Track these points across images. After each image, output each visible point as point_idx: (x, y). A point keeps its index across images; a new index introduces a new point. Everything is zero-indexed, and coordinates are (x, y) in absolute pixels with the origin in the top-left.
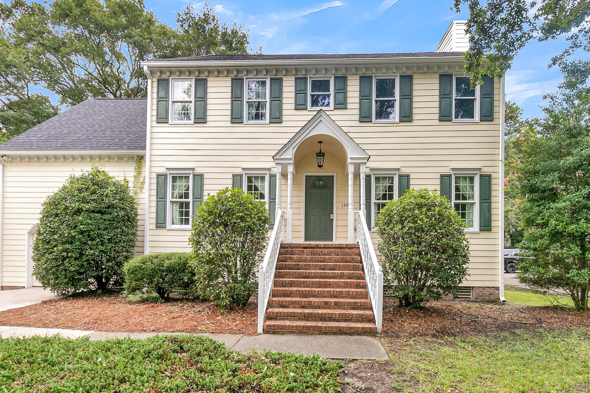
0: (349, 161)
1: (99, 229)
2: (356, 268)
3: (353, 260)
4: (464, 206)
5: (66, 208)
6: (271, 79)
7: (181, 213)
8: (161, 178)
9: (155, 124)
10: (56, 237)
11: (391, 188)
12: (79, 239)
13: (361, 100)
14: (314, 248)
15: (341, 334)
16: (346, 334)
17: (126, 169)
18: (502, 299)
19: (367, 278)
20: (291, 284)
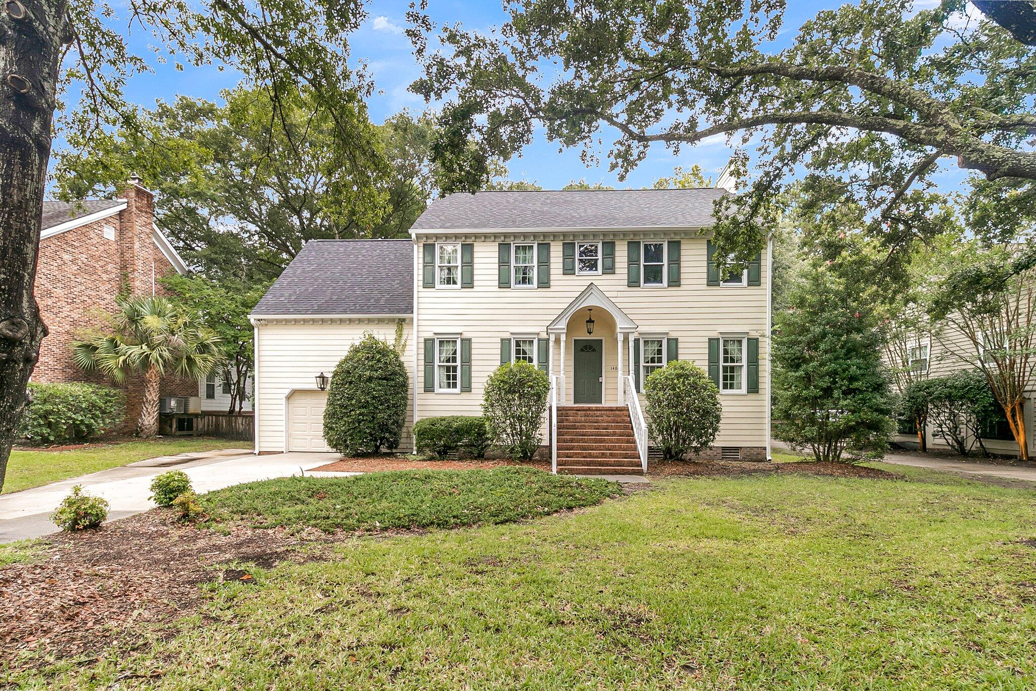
0: (618, 330)
1: (386, 395)
2: (626, 428)
3: (623, 421)
4: (732, 369)
5: (360, 376)
6: (539, 244)
7: (448, 377)
8: (429, 343)
9: (421, 289)
10: (353, 402)
11: (660, 352)
12: (373, 404)
13: (629, 265)
14: (586, 410)
15: (616, 474)
16: (620, 474)
17: (387, 331)
18: (768, 458)
19: (636, 435)
20: (572, 441)
